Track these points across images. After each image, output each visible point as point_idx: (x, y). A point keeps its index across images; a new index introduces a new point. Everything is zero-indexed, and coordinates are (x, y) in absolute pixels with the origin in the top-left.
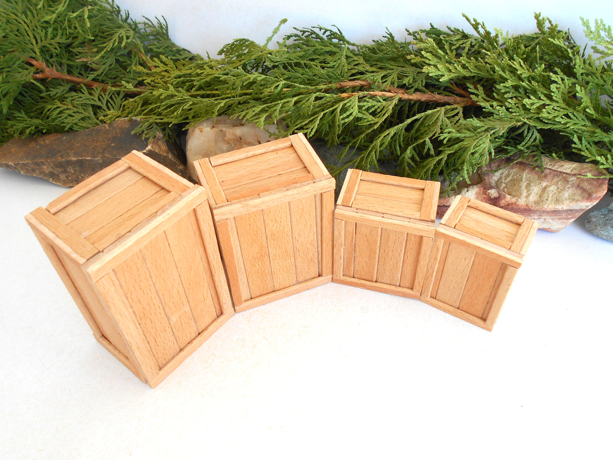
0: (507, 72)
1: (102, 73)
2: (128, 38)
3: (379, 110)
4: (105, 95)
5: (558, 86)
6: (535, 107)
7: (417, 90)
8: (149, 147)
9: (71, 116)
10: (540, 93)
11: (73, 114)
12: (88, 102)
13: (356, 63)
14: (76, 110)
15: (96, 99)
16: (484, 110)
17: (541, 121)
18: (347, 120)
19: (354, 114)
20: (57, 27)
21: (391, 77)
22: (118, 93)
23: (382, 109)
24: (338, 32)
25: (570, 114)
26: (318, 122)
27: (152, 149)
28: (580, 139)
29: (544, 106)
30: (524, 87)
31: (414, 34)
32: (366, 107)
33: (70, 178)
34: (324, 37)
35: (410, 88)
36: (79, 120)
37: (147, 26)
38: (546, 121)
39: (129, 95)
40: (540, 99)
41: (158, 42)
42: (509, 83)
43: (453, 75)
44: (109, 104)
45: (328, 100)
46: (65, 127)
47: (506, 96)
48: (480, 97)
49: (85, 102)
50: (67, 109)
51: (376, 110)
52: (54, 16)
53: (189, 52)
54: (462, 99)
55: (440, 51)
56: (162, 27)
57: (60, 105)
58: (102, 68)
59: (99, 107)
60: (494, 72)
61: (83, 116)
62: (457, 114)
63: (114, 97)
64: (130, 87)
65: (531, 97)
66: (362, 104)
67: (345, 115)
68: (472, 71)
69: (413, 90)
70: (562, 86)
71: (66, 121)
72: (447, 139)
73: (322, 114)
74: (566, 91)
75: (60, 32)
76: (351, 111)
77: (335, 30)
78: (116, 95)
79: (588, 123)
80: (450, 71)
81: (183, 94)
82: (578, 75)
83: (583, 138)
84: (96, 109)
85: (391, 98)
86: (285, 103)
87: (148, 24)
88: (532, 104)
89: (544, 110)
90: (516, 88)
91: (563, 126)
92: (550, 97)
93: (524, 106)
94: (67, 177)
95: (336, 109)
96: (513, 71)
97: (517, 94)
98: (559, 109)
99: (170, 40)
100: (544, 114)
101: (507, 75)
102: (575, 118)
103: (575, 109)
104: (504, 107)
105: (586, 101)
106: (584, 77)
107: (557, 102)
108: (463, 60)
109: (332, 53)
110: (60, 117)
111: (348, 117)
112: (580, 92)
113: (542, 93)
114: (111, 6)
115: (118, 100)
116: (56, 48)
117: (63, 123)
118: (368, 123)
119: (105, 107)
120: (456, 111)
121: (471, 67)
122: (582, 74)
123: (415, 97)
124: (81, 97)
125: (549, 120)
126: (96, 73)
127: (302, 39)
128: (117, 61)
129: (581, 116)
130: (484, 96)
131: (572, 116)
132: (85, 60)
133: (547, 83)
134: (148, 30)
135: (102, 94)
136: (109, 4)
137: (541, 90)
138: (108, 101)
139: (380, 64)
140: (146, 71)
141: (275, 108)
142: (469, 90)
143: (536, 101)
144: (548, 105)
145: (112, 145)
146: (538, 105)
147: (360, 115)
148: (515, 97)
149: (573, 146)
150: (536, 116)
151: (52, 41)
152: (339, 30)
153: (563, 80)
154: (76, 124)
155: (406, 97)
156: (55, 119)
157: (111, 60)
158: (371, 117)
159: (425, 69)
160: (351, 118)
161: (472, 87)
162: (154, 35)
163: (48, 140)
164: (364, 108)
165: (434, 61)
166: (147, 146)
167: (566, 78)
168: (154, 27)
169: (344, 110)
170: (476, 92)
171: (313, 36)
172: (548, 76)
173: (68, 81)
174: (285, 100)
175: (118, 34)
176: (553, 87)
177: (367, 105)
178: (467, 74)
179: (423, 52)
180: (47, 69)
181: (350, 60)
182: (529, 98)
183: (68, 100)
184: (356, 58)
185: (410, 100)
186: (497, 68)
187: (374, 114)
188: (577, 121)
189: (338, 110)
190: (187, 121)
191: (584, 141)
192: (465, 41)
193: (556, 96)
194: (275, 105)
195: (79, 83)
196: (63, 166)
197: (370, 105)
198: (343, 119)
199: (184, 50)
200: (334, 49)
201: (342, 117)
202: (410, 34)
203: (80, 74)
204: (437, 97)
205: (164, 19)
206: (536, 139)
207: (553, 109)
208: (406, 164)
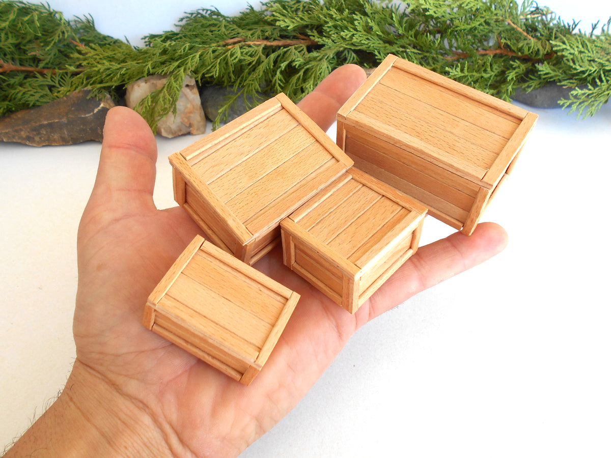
0: (328, 18)
1: (49, 62)
2: (67, 31)
3: (253, 53)
4: (56, 76)
5: (359, 22)
6: (348, 36)
7: (275, 39)
8: (102, 105)
9: (32, 95)
10: (349, 28)
11: (34, 94)
12: (44, 83)
13: (232, 29)
14: (35, 91)
15: (49, 80)
16: (319, 43)
17: (354, 45)
18: (234, 61)
19: (239, 57)
20: (7, 32)
21: (257, 33)
22: (67, 73)
23: (256, 53)
24: (216, 10)
25: (370, 38)
26: (218, 66)
27: (104, 106)
28: (379, 53)
29: (353, 35)
30: (340, 26)
31: (266, 4)
32: (245, 52)
33: (43, 139)
34: (207, 15)
35: (270, 39)
36: (40, 97)
37: (77, 22)
38: (357, 44)
39: (74, 74)
40: (350, 31)
41: (88, 34)
42: (330, 24)
43: (296, 25)
44: (61, 83)
45: (220, 51)
46: (29, 104)
47: (330, 33)
48: (316, 37)
49: (42, 83)
50: (28, 91)
51: (252, 53)
52: (7, 23)
53: (112, 38)
54: (304, 41)
55: (284, 11)
56: (88, 22)
57: (21, 88)
58: (48, 58)
59: (54, 86)
60: (320, 19)
61: (42, 94)
62: (303, 50)
63: (63, 77)
64: (72, 69)
65: (345, 31)
66: (242, 50)
67: (233, 58)
68: (307, 20)
69: (272, 39)
70: (361, 22)
71: (30, 99)
72: (297, 65)
73: (219, 60)
74: (364, 24)
75: (10, 35)
76: (236, 55)
77: (213, 9)
78: (66, 76)
79: (381, 42)
80: (293, 22)
81: (115, 66)
82: (369, 14)
83: (381, 52)
84: (51, 88)
85: (260, 45)
86: (193, 56)
87: (78, 21)
88: (346, 35)
89: (354, 38)
90: (335, 27)
91: (367, 46)
92: (356, 30)
93: (342, 37)
94: (40, 138)
95: (227, 55)
96: (331, 17)
97: (337, 31)
98: (362, 36)
99: (96, 31)
100: (355, 40)
101: (328, 20)
102: (373, 40)
103: (371, 33)
104: (330, 40)
105: (375, 28)
106: (373, 14)
107: (360, 32)
108: (300, 14)
109: (214, 25)
110: (25, 97)
111: (235, 59)
112: (372, 24)
113: (351, 27)
114: (48, 10)
115: (67, 78)
116: (9, 48)
117: (27, 101)
118: (249, 62)
119: (57, 85)
120: (302, 48)
121: (306, 18)
122: (372, 13)
123: (275, 43)
124: (37, 81)
125: (358, 43)
126: (45, 62)
127: (191, 19)
128: (60, 51)
129: (376, 38)
130: (318, 36)
131: (371, 39)
132: (33, 53)
133: (352, 21)
134: (79, 26)
135: (54, 76)
136: (46, 9)
137: (349, 25)
138: (59, 81)
139: (248, 27)
140: (81, 57)
141: (188, 61)
142: (309, 34)
143: (348, 33)
144: (356, 34)
145: (73, 109)
146: (350, 35)
147: (242, 58)
148: (337, 33)
149: (376, 57)
150: (350, 42)
151: (6, 43)
152: (216, 9)
153: (361, 18)
154: (38, 101)
155: (269, 44)
156: (20, 100)
157: (55, 51)
158: (249, 58)
159: (278, 23)
160: (237, 60)
161: (310, 31)
162: (84, 29)
163: (20, 115)
164: (244, 53)
165: (282, 18)
166: (100, 104)
167: (362, 17)
168: (83, 22)
169: (232, 55)
170: (313, 34)
171: (199, 16)
172: (353, 17)
173: (22, 72)
174: (193, 55)
175: (60, 30)
176: (356, 23)
177: (245, 51)
178: (305, 23)
179: (274, 13)
180: (5, 65)
181: (228, 28)
182: (344, 32)
183: (27, 84)
184: (231, 26)
185: (272, 46)
186: (321, 16)
187: (251, 56)
188: (374, 42)
189: (229, 55)
190: (125, 83)
191: (381, 54)
192: (299, 4)
193: (359, 28)
194: (187, 59)
195: (32, 72)
196: (37, 130)
197: (247, 50)
198: (232, 60)
199: (109, 37)
200: (215, 22)
201: (231, 59)
202: (263, 5)
203: (30, 65)
204: (288, 42)
205: (91, 16)
206: (354, 58)
207: (359, 36)
208: (277, 85)
